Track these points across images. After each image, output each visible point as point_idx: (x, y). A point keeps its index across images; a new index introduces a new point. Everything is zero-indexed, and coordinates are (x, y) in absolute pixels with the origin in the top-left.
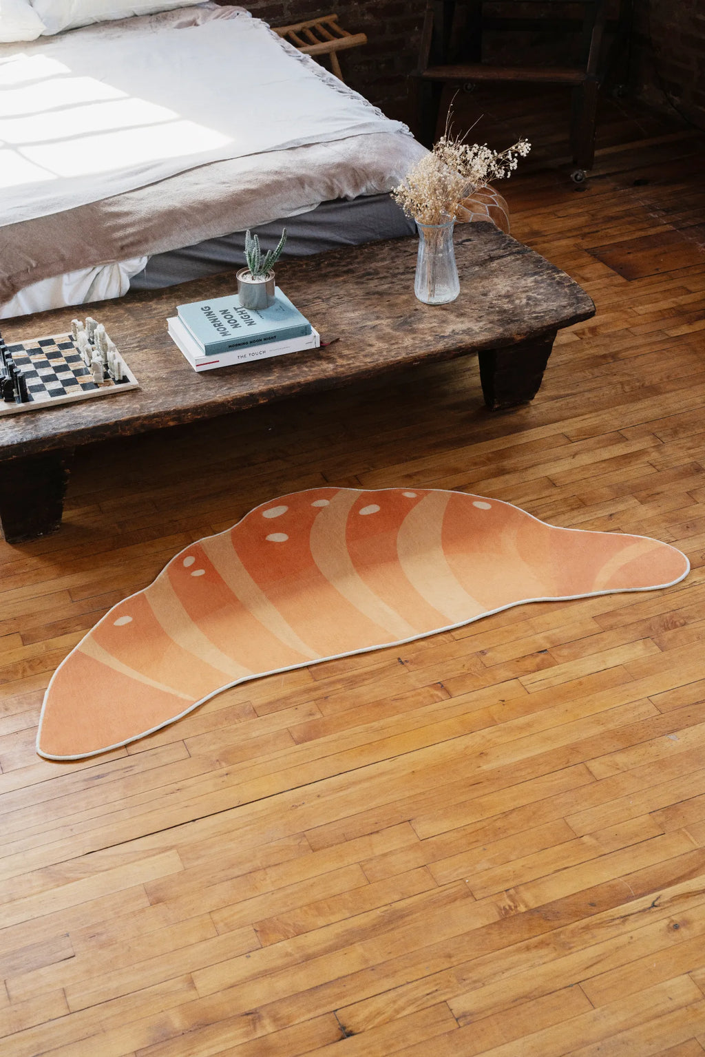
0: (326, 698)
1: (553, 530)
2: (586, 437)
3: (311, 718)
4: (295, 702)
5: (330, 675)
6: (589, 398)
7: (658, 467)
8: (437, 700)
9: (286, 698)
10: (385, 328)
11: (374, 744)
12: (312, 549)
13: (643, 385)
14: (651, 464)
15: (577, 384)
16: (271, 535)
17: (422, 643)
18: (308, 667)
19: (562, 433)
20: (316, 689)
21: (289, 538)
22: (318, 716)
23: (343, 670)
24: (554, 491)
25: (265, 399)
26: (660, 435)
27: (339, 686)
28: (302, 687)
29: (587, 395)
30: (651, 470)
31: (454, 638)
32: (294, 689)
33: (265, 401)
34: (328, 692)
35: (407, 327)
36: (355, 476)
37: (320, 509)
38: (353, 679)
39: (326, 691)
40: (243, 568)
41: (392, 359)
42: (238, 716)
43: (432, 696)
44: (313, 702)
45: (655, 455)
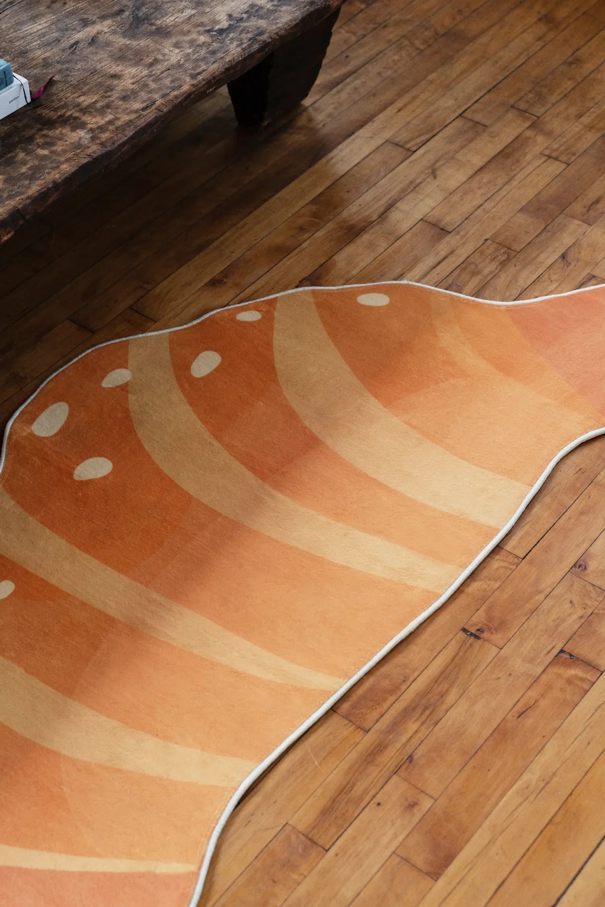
0: (410, 758)
1: (509, 310)
2: (423, 138)
3: (418, 814)
4: (366, 791)
5: (380, 710)
6: (379, 74)
7: (564, 158)
8: (586, 686)
9: (344, 789)
10: (111, 38)
11: (557, 819)
12: (166, 469)
13: (436, 33)
14: (549, 157)
15: (344, 55)
16: (78, 468)
17: (475, 586)
18: (333, 709)
19: (387, 141)
20: (380, 748)
21: (114, 464)
22: (426, 804)
23: (395, 690)
24: (450, 241)
25: (9, 232)
26: (522, 106)
27: (412, 726)
28: (353, 756)
29: (374, 69)
30: (555, 168)
31: (517, 557)
32: (344, 766)
33: (9, 236)
34: (405, 745)
35: (145, 27)
36: (131, 308)
37: (124, 388)
38: (424, 701)
39: (398, 745)
40: (77, 551)
41: (175, 93)
42: (289, 865)
43: (569, 681)
44: (395, 778)
45: (541, 143)
